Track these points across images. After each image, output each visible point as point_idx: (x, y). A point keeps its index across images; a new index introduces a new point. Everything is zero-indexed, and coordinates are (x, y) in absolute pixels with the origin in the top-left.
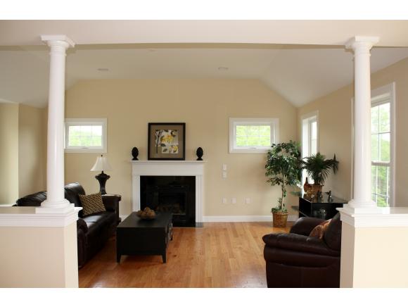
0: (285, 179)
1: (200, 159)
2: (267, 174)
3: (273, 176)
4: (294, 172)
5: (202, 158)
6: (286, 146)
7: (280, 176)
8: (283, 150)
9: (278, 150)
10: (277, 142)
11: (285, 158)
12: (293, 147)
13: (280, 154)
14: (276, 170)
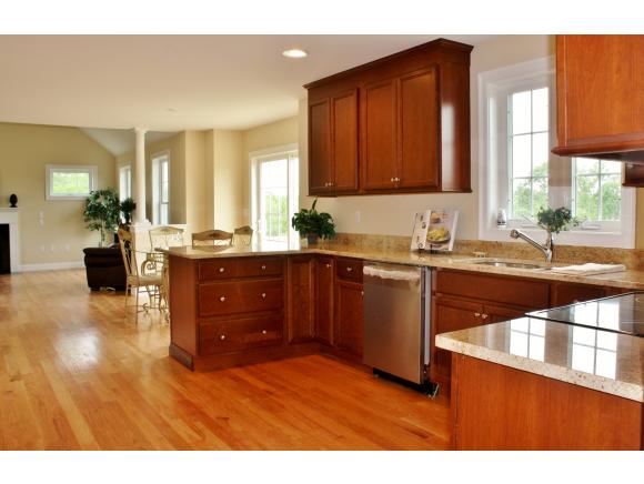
0: (104, 224)
1: (14, 206)
2: (86, 220)
3: (92, 222)
4: (112, 217)
5: (17, 204)
6: (105, 193)
7: (98, 221)
8: (102, 197)
9: (97, 197)
10: (95, 189)
11: (103, 204)
12: (110, 193)
13: (98, 201)
14: (95, 215)
